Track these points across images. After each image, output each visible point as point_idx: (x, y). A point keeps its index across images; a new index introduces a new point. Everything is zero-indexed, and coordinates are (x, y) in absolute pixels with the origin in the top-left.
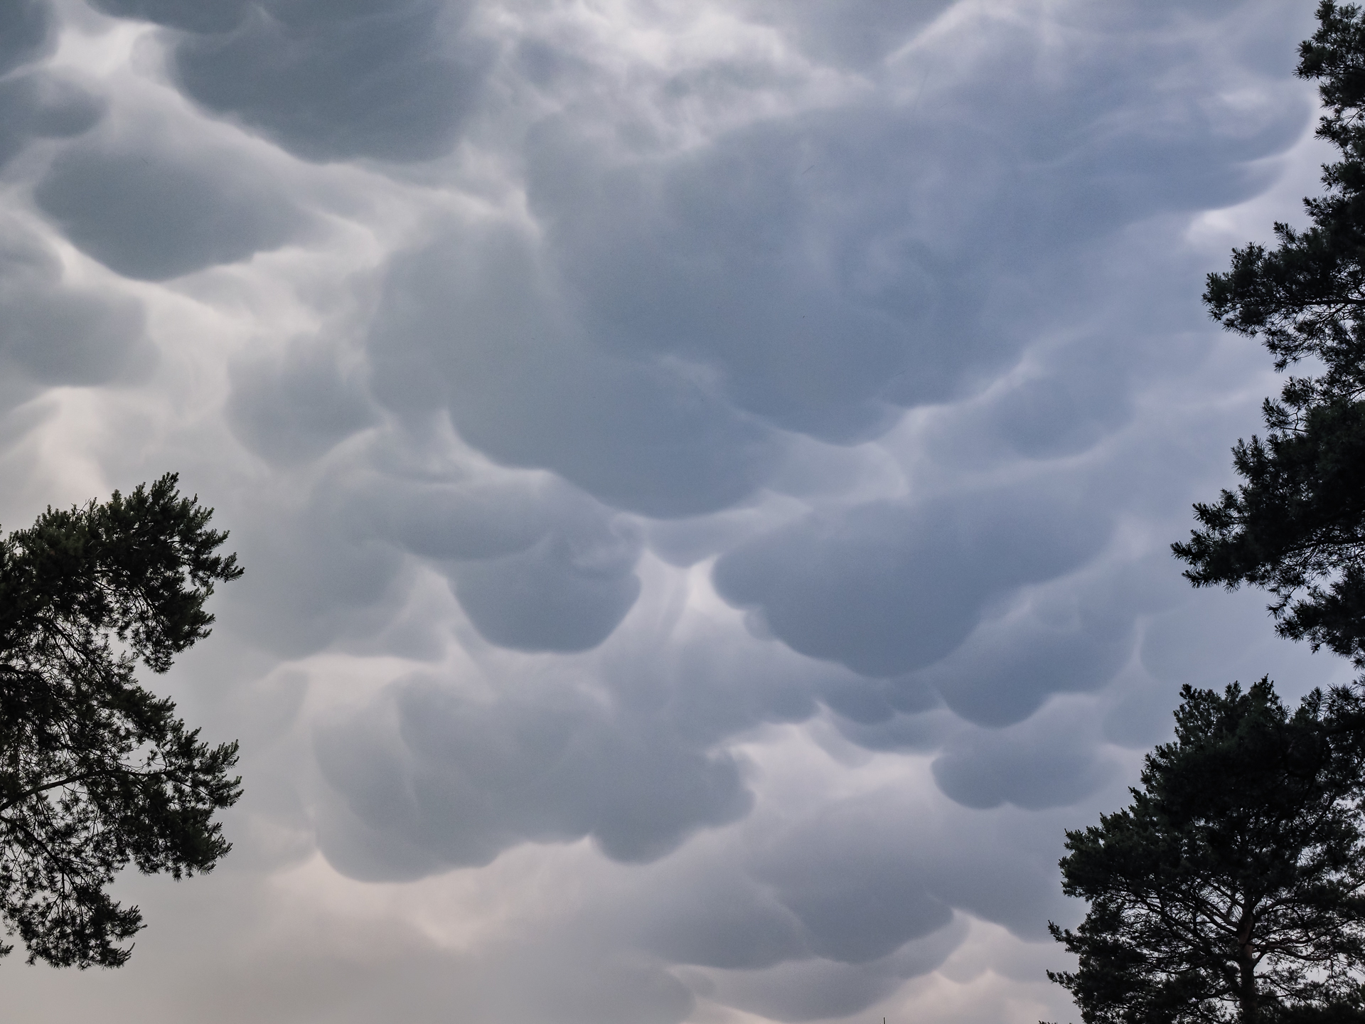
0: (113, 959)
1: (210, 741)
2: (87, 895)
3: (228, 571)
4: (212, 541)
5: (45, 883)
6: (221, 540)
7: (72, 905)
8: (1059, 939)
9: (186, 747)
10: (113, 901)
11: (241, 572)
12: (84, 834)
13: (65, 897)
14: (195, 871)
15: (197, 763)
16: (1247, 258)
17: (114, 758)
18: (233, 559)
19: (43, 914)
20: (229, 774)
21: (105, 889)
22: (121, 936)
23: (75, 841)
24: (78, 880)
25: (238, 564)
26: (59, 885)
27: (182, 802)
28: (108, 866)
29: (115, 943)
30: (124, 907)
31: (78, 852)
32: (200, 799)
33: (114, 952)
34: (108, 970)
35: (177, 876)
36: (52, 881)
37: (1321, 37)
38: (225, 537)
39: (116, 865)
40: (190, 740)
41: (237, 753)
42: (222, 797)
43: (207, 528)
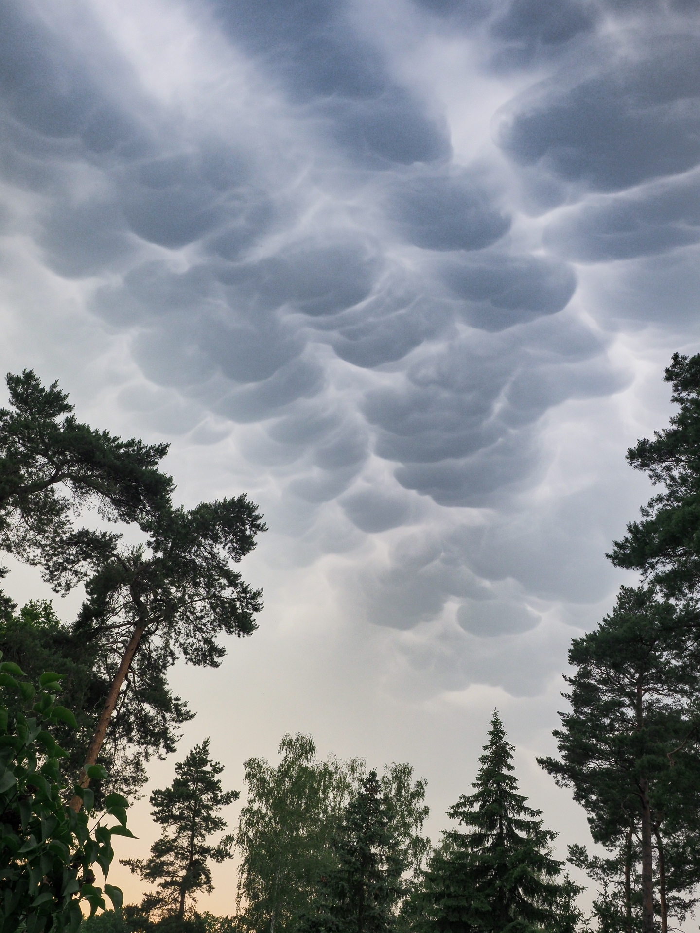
0: (215, 665)
1: (253, 588)
2: (207, 641)
3: (262, 528)
4: (258, 518)
5: (192, 635)
6: (261, 518)
7: (202, 644)
8: (566, 680)
9: (245, 590)
10: (216, 644)
11: (267, 529)
12: (207, 619)
13: (199, 641)
14: (245, 635)
15: (248, 596)
16: (643, 444)
17: (219, 592)
18: (265, 524)
19: (191, 646)
20: (259, 600)
21: (214, 640)
22: (218, 657)
23: (204, 621)
24: (204, 635)
25: (267, 526)
26: (197, 636)
27: (243, 610)
28: (215, 631)
29: (216, 659)
30: (220, 647)
31: (205, 625)
32: (248, 609)
33: (216, 662)
34: (213, 668)
35: (239, 636)
36: (195, 635)
37: (673, 366)
38: (262, 516)
39: (218, 631)
40: (246, 588)
41: (263, 593)
42: (256, 609)
43: (256, 513)
